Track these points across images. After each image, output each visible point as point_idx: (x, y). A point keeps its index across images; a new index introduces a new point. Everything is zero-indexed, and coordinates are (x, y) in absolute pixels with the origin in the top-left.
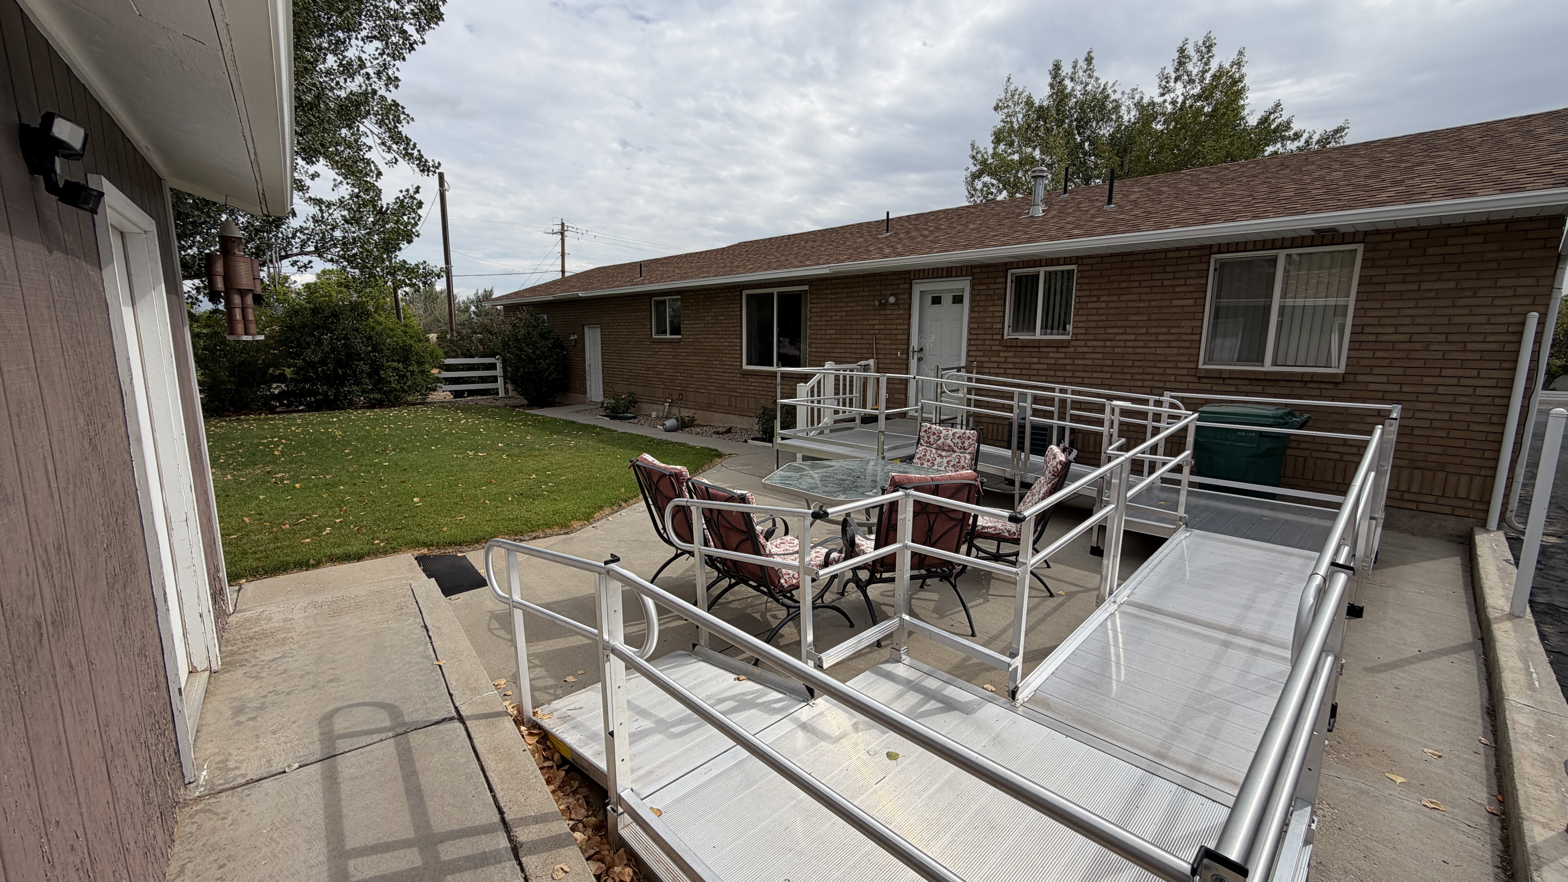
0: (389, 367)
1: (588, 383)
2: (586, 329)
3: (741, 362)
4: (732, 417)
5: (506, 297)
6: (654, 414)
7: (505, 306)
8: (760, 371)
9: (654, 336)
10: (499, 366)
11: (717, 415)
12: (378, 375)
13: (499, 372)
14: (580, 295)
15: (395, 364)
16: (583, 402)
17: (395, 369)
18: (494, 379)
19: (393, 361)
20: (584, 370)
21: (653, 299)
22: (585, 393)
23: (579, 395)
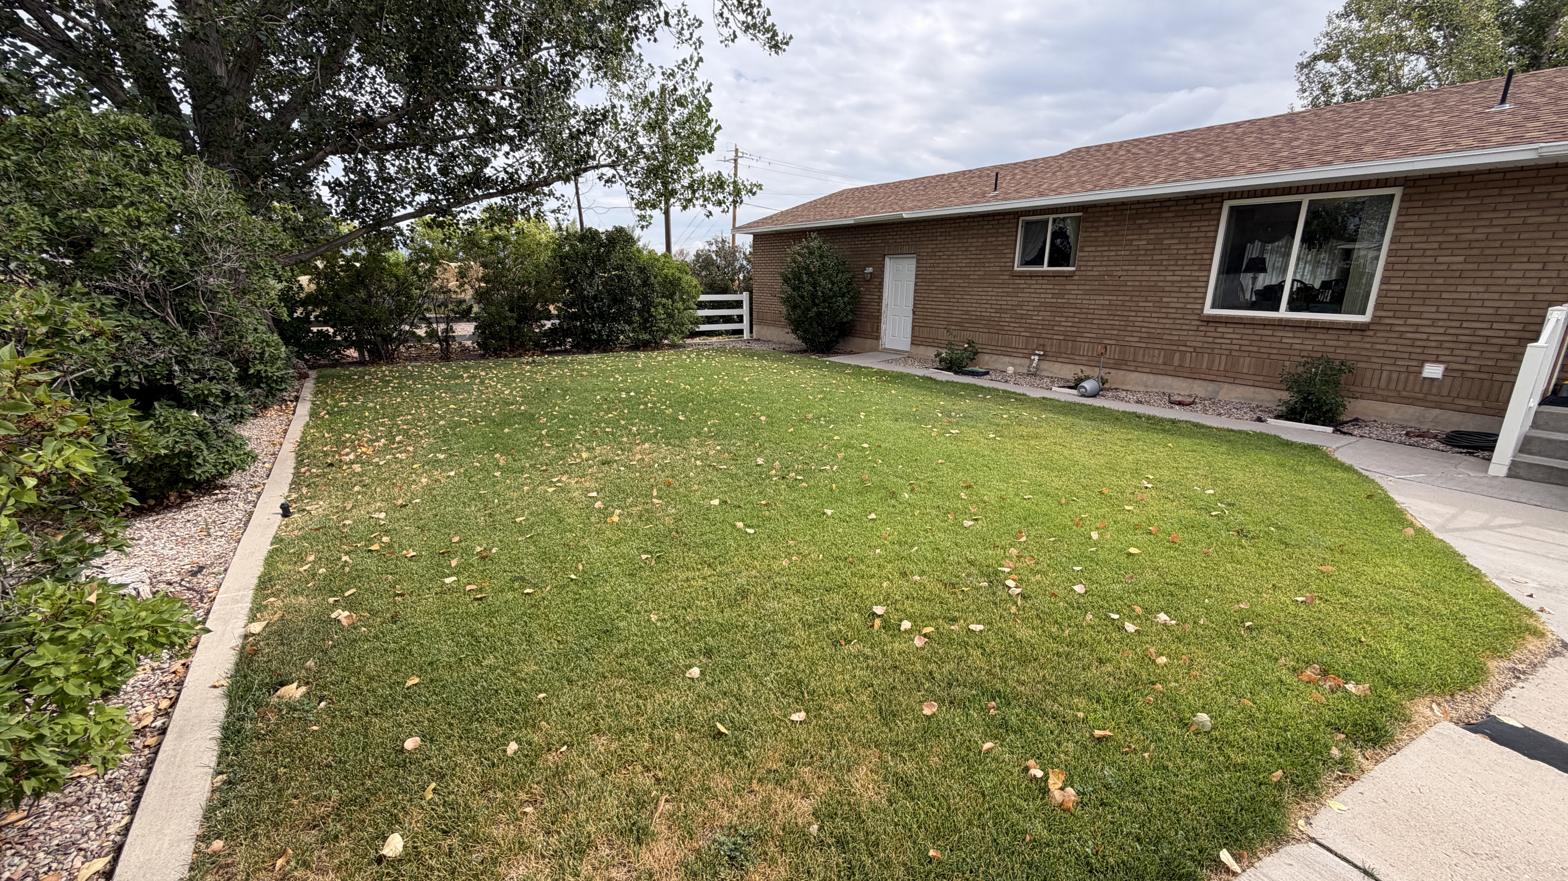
0: (660, 303)
1: (883, 326)
2: (887, 260)
3: (1203, 304)
4: (1168, 380)
5: (757, 223)
6: (1010, 370)
7: (756, 236)
8: (1253, 318)
9: (1016, 268)
10: (746, 305)
11: (1134, 375)
12: (649, 312)
13: (745, 311)
14: (905, 216)
15: (664, 300)
16: (875, 349)
17: (664, 306)
18: (740, 319)
19: (663, 297)
20: (879, 311)
21: (1021, 219)
22: (878, 338)
23: (869, 341)
